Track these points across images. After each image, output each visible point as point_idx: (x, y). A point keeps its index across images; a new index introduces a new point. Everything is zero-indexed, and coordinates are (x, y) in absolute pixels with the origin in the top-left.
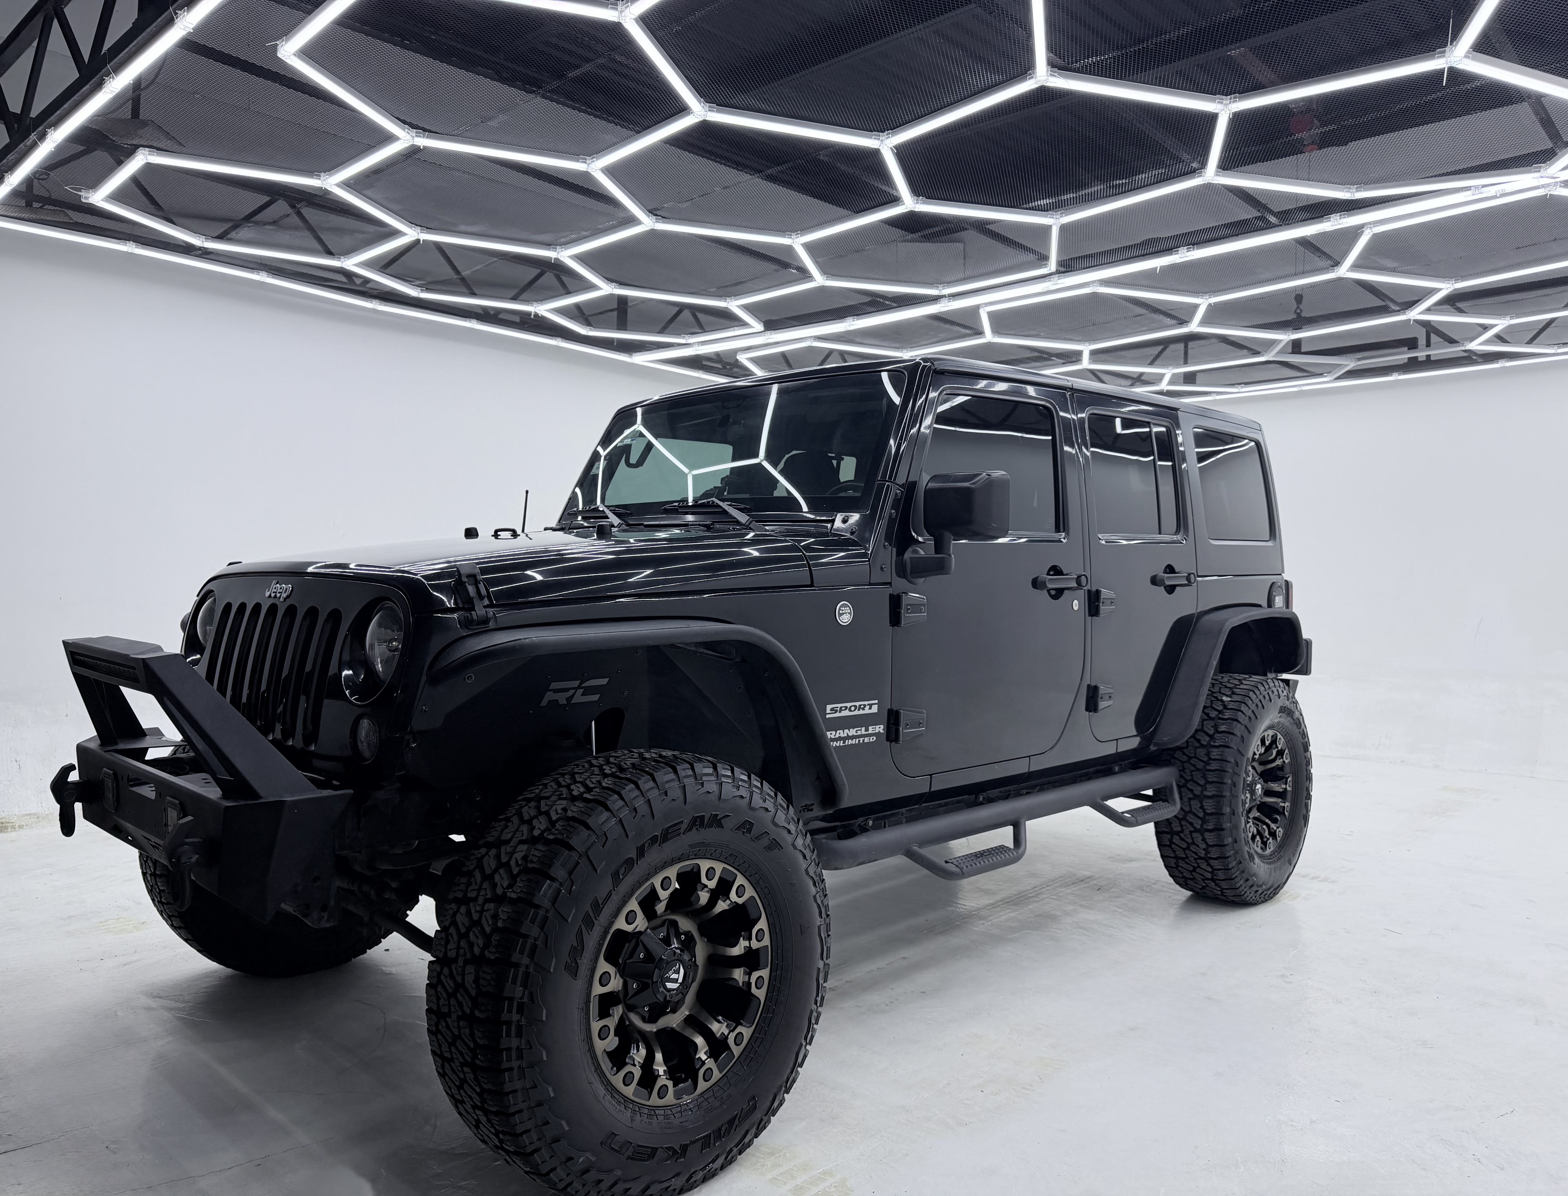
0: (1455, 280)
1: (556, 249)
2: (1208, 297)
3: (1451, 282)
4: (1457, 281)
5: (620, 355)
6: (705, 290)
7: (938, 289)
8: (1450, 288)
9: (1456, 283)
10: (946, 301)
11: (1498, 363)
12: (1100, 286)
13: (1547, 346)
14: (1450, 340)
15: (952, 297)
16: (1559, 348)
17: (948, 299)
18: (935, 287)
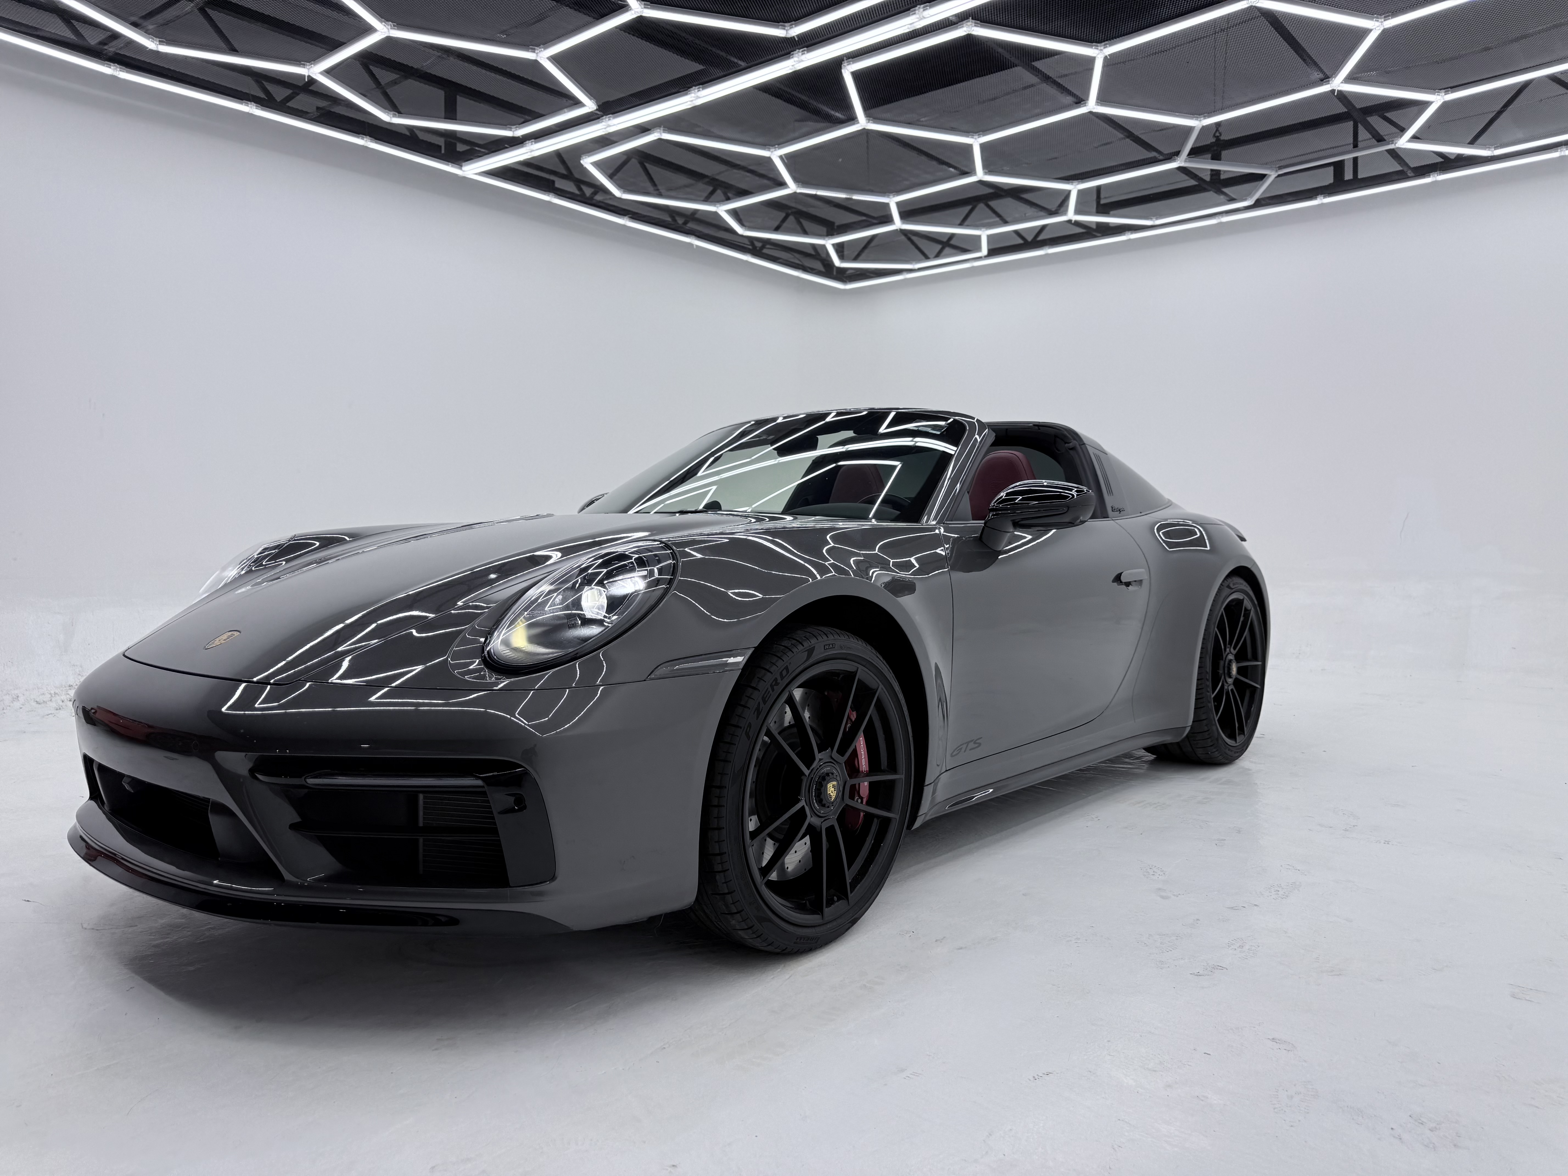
0: (1385, 17)
2: (1102, 48)
3: (1380, 20)
4: (1387, 18)
5: (448, 165)
6: (503, 32)
7: (784, 29)
8: (1382, 28)
9: (1385, 20)
10: (800, 54)
11: (1429, 176)
12: (975, 26)
13: (1484, 146)
14: (1380, 139)
15: (807, 47)
16: (1496, 148)
17: (802, 51)
18: (782, 25)
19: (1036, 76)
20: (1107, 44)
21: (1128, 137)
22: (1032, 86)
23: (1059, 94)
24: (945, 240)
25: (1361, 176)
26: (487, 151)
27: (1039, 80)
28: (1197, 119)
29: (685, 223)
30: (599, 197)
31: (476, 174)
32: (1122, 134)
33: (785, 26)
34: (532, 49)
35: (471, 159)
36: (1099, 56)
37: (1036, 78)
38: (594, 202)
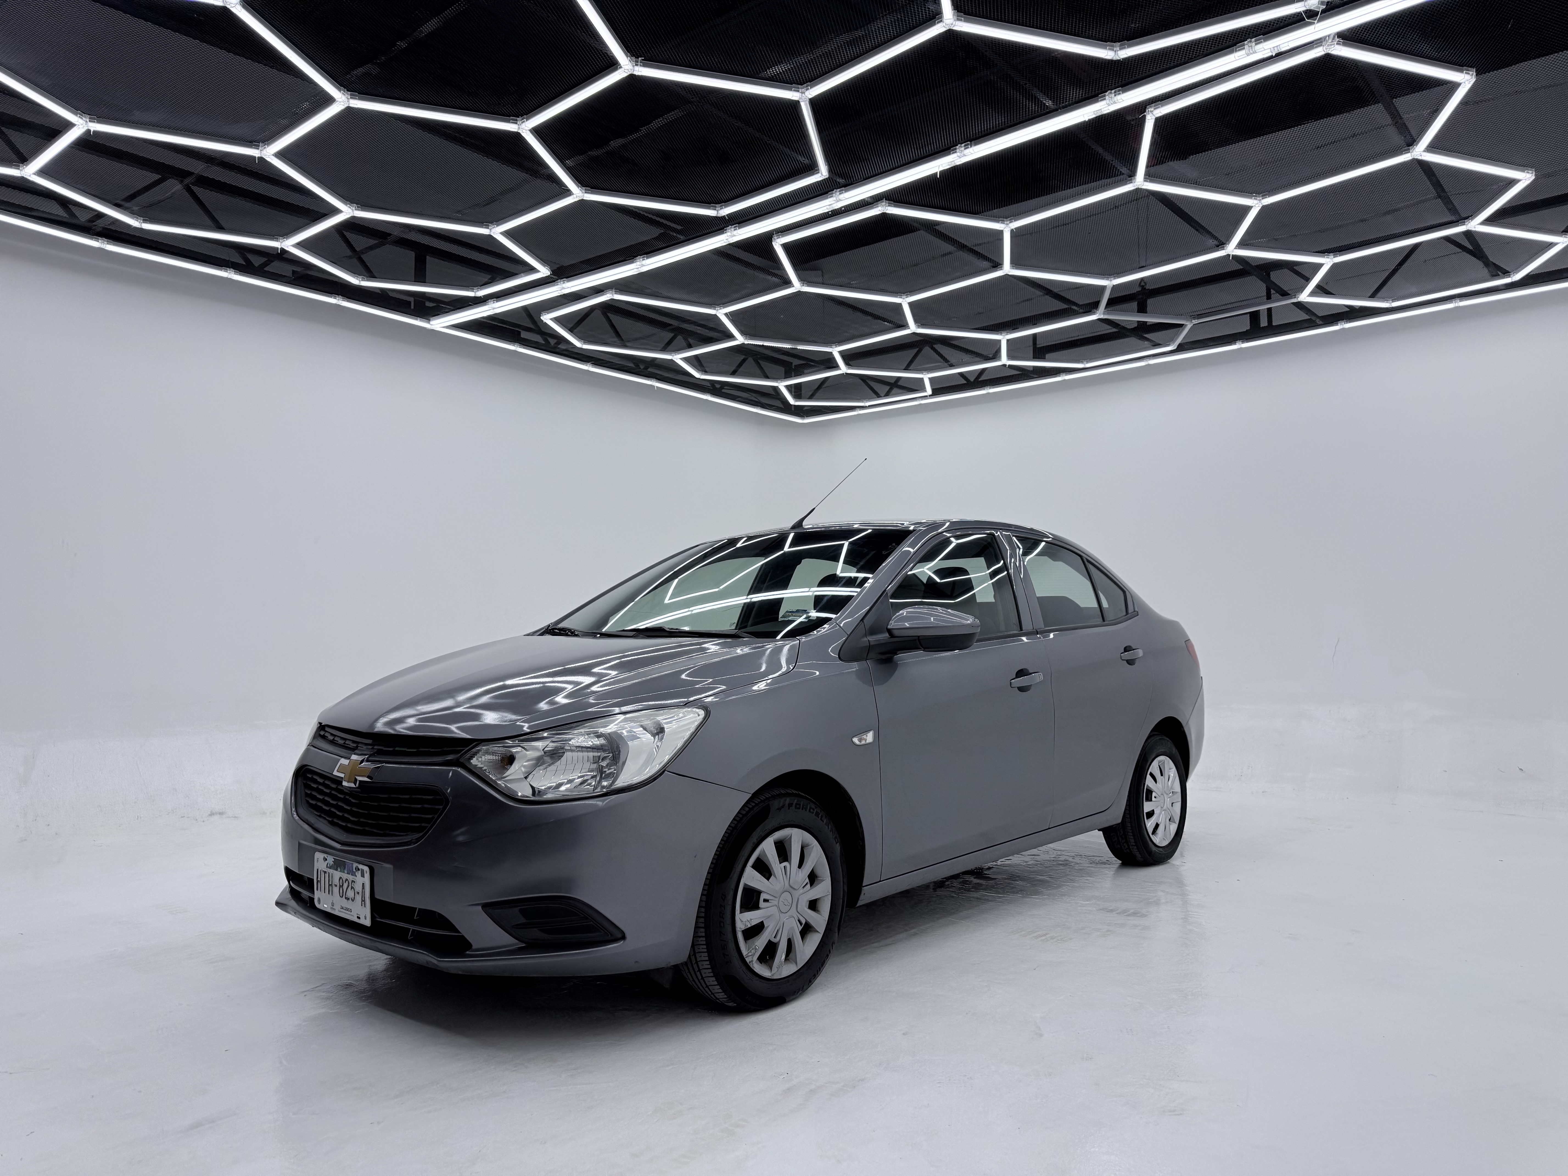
0: (1262, 196)
1: (259, 146)
2: (1008, 222)
3: (1258, 198)
4: (1264, 197)
5: (416, 320)
6: (459, 212)
7: (715, 210)
8: (1261, 206)
9: (1263, 199)
10: (733, 229)
11: (1337, 324)
12: (889, 206)
13: (1383, 299)
14: (1284, 294)
15: (739, 224)
16: (1393, 301)
17: (735, 227)
18: (713, 206)
19: (953, 245)
20: (1012, 219)
21: (1047, 294)
22: (950, 253)
23: (976, 259)
24: (893, 381)
25: (1274, 324)
26: (452, 308)
27: (955, 249)
28: (1107, 279)
29: (646, 368)
30: (562, 346)
31: (444, 327)
32: (1041, 291)
33: (716, 207)
34: (486, 225)
35: (438, 315)
36: (1005, 229)
37: (953, 247)
38: (558, 350)
